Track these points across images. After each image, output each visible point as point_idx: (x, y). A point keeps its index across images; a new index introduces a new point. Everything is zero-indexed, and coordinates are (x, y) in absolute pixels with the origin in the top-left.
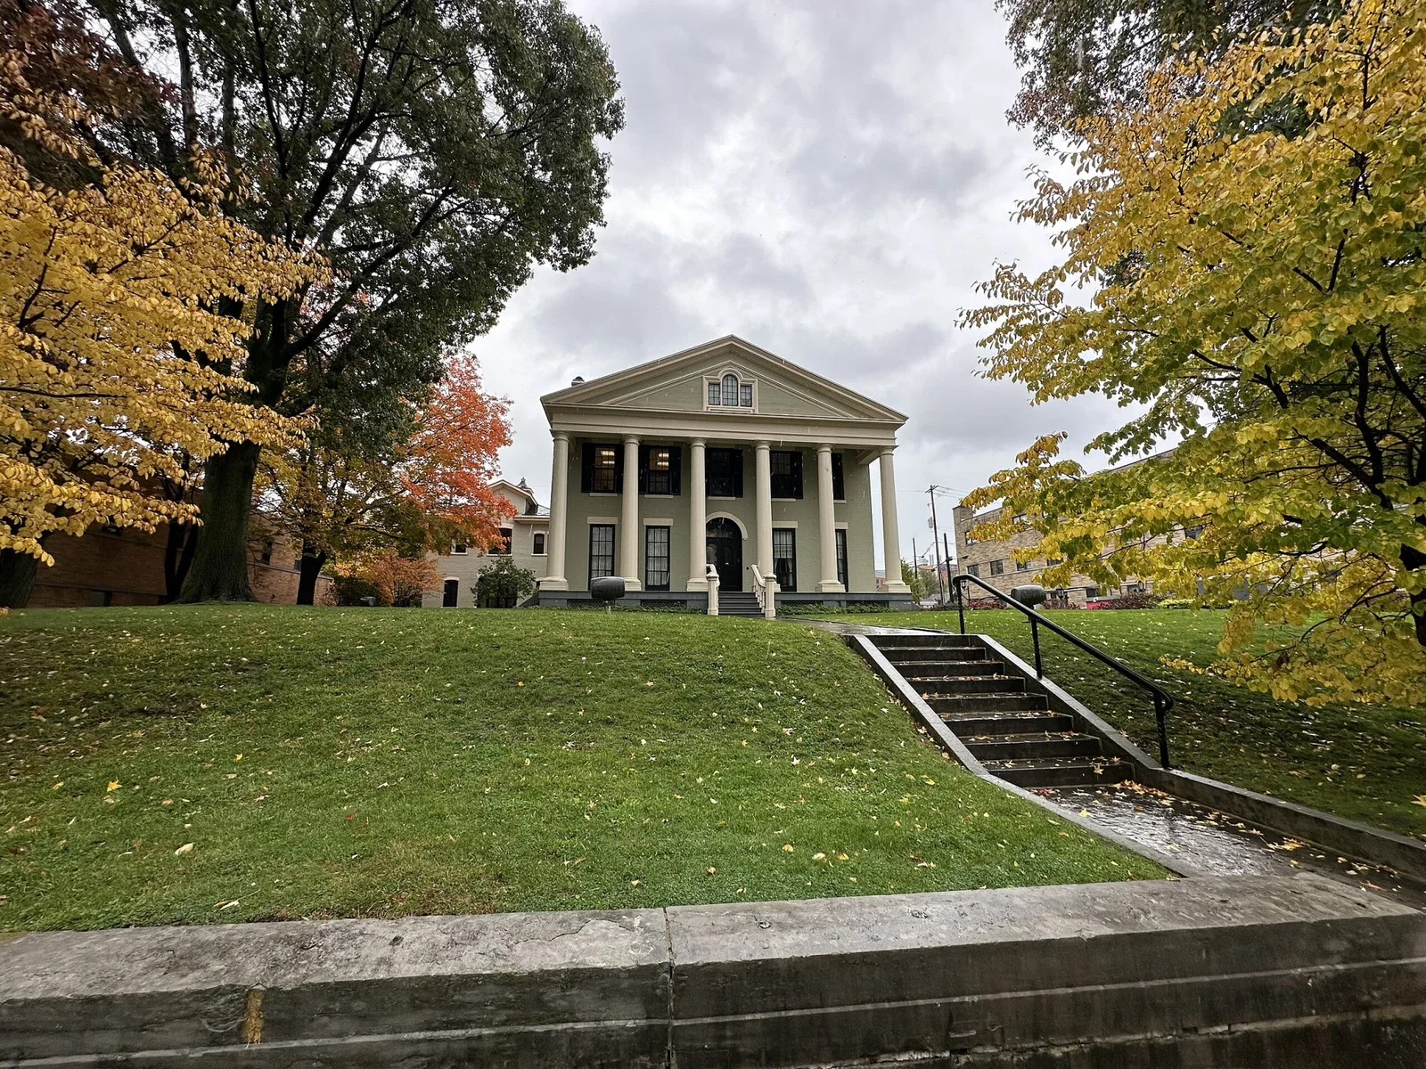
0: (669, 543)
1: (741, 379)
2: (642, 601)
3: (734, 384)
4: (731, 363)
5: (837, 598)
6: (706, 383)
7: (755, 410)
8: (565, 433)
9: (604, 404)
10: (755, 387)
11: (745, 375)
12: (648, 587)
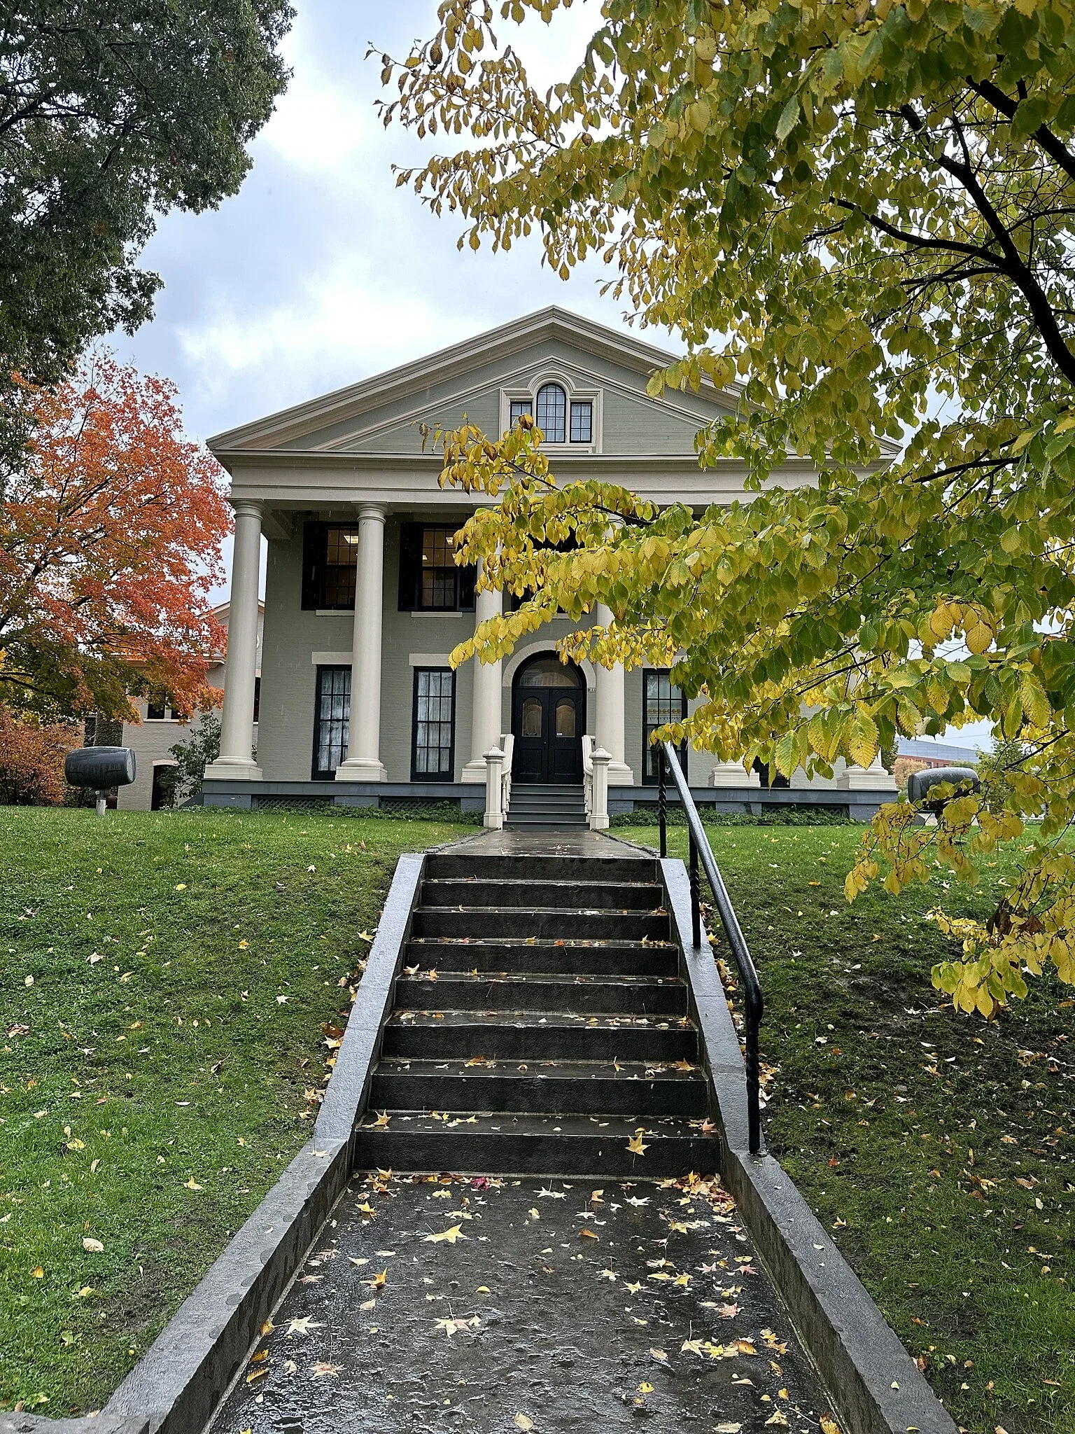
0: (453, 696)
1: (573, 389)
2: (382, 799)
3: (560, 400)
4: (553, 362)
5: (744, 797)
6: (505, 402)
7: (597, 448)
8: (256, 502)
9: (322, 448)
10: (598, 403)
11: (579, 383)
12: (416, 776)
